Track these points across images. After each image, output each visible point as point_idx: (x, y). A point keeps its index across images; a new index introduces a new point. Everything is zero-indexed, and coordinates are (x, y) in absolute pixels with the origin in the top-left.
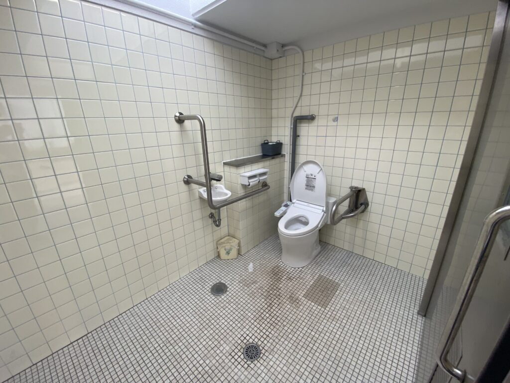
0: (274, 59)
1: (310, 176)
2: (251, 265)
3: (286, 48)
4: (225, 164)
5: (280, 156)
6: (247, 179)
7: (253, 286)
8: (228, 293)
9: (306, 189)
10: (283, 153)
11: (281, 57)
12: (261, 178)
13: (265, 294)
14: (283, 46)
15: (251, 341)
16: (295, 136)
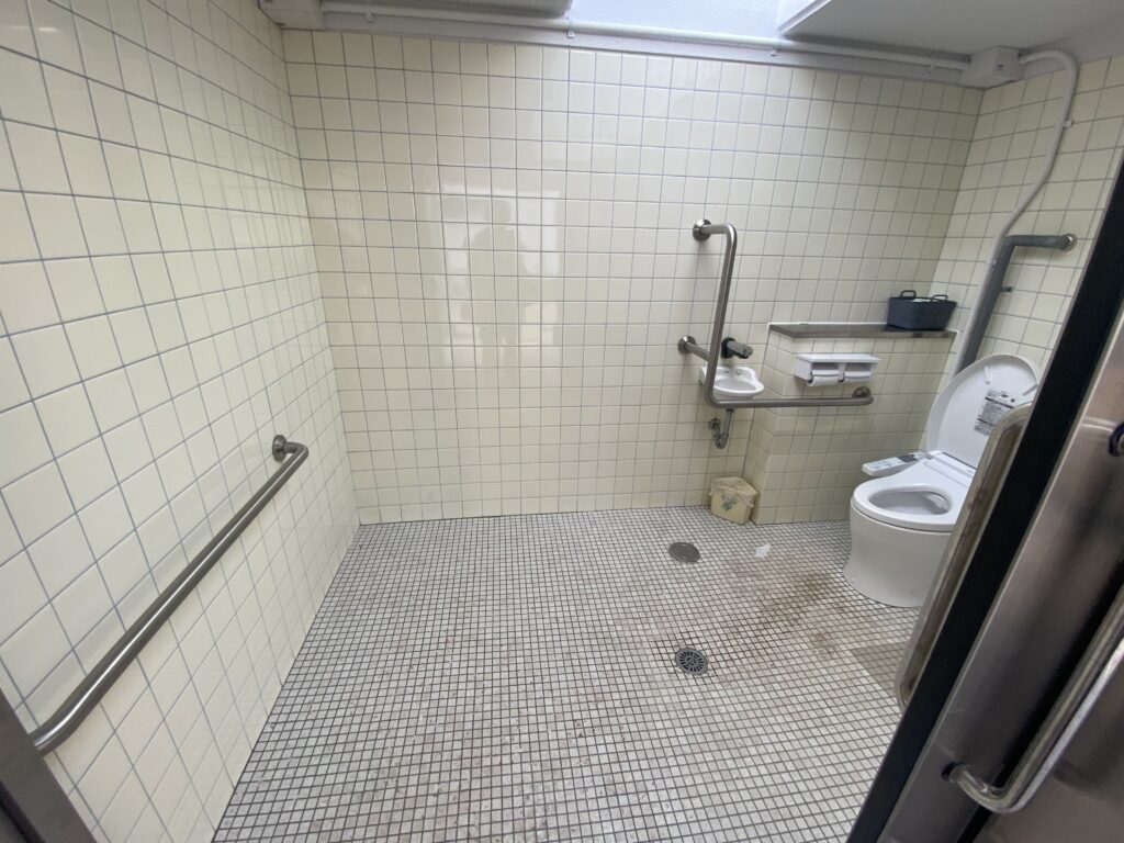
0: (991, 88)
1: (999, 398)
2: (767, 547)
3: (1031, 58)
4: (773, 328)
5: (939, 334)
6: (809, 366)
7: (749, 579)
8: (696, 565)
9: (977, 428)
10: (951, 328)
11: (1012, 81)
12: (848, 374)
13: (765, 603)
14: (1022, 53)
15: (699, 647)
16: (997, 289)
